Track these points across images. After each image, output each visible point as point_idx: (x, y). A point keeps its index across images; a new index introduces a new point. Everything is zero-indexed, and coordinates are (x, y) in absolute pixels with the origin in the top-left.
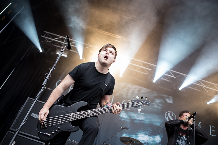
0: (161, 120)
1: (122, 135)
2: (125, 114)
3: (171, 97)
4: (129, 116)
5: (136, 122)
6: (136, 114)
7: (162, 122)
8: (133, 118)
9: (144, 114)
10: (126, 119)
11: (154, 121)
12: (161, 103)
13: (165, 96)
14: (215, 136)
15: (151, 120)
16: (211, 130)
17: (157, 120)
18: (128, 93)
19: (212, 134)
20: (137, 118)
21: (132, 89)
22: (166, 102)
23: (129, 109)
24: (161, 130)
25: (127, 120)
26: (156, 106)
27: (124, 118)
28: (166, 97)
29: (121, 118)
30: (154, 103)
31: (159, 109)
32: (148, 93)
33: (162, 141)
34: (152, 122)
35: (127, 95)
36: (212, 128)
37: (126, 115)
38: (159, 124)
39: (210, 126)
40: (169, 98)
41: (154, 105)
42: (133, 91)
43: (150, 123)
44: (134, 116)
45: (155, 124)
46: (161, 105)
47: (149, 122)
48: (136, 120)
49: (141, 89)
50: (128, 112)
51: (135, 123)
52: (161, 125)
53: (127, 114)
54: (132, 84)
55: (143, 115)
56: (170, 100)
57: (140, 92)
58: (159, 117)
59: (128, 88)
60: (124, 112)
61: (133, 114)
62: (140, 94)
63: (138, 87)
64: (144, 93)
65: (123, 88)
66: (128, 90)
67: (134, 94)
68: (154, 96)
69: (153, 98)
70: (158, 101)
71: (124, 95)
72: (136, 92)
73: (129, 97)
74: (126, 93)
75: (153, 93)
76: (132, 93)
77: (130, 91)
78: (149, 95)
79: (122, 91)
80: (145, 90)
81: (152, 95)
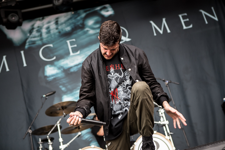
1: (61, 99)
2: (52, 68)
3: (107, 6)
4: (59, 68)
5: (72, 70)
6: (67, 59)
8: (66, 67)
9: (78, 52)
10: (57, 74)
12: (96, 23)
13: (98, 8)
14: (191, 26)
16: (182, 21)
18: (41, 35)
19: (186, 26)
20: (72, 64)
21: (46, 26)
22: (102, 16)
23: (55, 58)
25: (59, 75)
26: (91, 32)
27: (53, 76)
28: (101, 10)
29: (49, 77)
30: (87, 29)
32: (71, 18)
35: (41, 39)
36: (184, 18)
37: (54, 70)
39: (180, 16)
40: (105, 8)
41: (88, 31)
42: (48, 28)
44: (67, 64)
46: (98, 26)
48: (71, 67)
49: (57, 18)
50: (56, 63)
51: (72, 73)
53: (55, 66)
54: (41, 18)
55: (78, 55)
56: (108, 11)
57: (59, 23)
59: (38, 27)
60: (50, 67)
61: (63, 61)
62: (60, 27)
63: (52, 18)
64: (65, 22)
65: (31, 31)
66: (39, 31)
67: (52, 32)
68: (82, 19)
69: (81, 22)
70: (90, 22)
71: (38, 41)
72: (53, 26)
73: (47, 40)
74: (38, 36)
75: (79, 15)
76: (49, 32)
77: (44, 31)
78: (73, 21)
79: (31, 38)
80: (65, 17)
81: (79, 18)
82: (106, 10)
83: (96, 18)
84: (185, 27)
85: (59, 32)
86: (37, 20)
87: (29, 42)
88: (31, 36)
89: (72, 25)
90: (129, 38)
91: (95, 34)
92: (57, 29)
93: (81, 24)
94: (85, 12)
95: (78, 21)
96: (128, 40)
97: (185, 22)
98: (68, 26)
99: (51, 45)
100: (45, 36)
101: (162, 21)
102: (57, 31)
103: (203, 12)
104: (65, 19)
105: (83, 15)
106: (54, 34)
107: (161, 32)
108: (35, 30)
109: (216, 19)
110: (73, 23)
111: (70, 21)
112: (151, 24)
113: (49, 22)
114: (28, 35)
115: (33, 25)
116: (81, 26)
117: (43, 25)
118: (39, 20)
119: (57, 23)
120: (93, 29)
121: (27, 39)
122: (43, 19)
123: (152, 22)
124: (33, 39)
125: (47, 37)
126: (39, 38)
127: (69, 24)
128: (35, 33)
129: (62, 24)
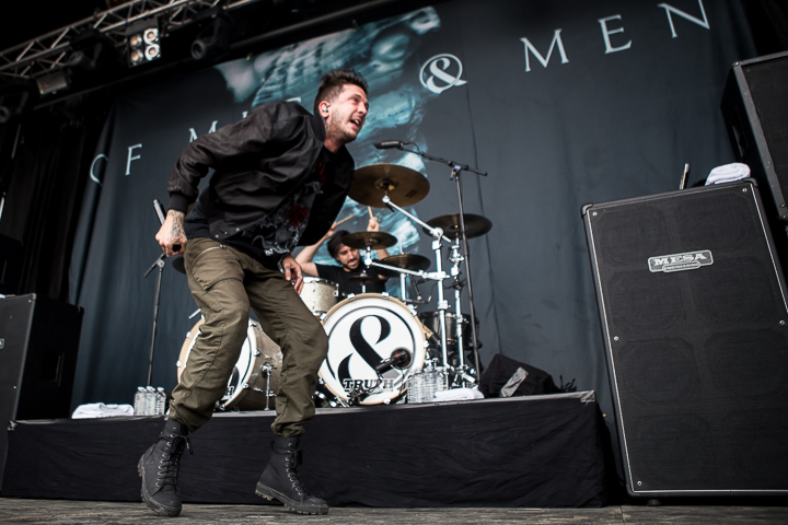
0: (410, 101)
3: (429, 9)
7: (413, 105)
11: (386, 115)
12: (396, 49)
13: (408, 17)
14: (628, 46)
15: (374, 119)
16: (606, 34)
17: (397, 108)
18: (285, 80)
19: (613, 46)
21: (296, 61)
22: (414, 33)
24: (415, 131)
26: (383, 68)
28: (412, 20)
30: (375, 62)
31: (396, 70)
32: (347, 43)
33: (425, 164)
34: (380, 122)
35: (284, 88)
36: (610, 26)
38: (403, 119)
39: (603, 22)
40: (423, 14)
41: (375, 66)
42: (300, 65)
43: (376, 129)
45: (391, 124)
46: (399, 54)
47: (370, 130)
49: (321, 44)
52: (413, 115)
54: (292, 46)
56: (427, 21)
57: (323, 53)
58: (401, 95)
59: (284, 63)
62: (322, 62)
63: (313, 43)
64: (334, 52)
65: (268, 74)
66: (283, 72)
67: (306, 72)
68: (368, 41)
69: (366, 48)
70: (385, 48)
71: (276, 91)
72: (310, 60)
73: (293, 90)
74: (279, 82)
75: (365, 33)
76: (299, 73)
77: (292, 70)
78: (352, 47)
79: (267, 85)
80: (337, 40)
81: (363, 41)
82: (424, 19)
83: (398, 38)
84: (609, 49)
85: (319, 72)
86: (284, 51)
87: (261, 94)
88: (268, 81)
89: (347, 57)
90: (462, 78)
92: (316, 65)
93: (364, 53)
94: (379, 26)
95: (362, 46)
96: (460, 83)
97: (610, 36)
98: (339, 58)
99: (298, 99)
100: (291, 80)
101: (553, 35)
102: (315, 69)
103: (668, 8)
104: (337, 44)
105: (373, 34)
106: (309, 76)
107: (545, 63)
108: (276, 70)
109: (706, 24)
110: (349, 52)
111: (345, 49)
112: (523, 44)
113: (305, 53)
114: (263, 80)
115: (275, 61)
116: (363, 56)
117: (293, 59)
118: (289, 50)
119: (318, 54)
120: (387, 61)
121: (259, 88)
122: (295, 47)
123: (525, 40)
124: (269, 88)
125: (294, 84)
126: (279, 86)
127: (341, 54)
128: (275, 76)
129: (328, 55)
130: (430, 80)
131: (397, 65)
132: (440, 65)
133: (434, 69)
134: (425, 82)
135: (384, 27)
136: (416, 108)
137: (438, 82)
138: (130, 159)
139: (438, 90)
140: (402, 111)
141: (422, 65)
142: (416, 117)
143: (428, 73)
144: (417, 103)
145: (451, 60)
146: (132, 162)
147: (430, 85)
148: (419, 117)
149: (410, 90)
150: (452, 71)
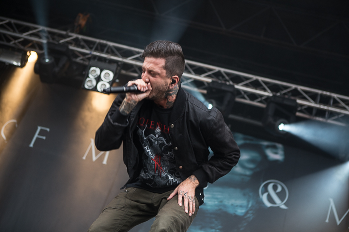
82: (275, 151)
90: (285, 204)
91: (241, 175)
94: (245, 139)
96: (283, 207)
107: (338, 222)
120: (243, 167)
123: (331, 201)
130: (265, 195)
131: (248, 173)
132: (275, 188)
133: (270, 187)
134: (263, 194)
135: (248, 142)
136: (251, 209)
137: (270, 199)
138: (36, 135)
139: (268, 204)
140: (241, 206)
141: (264, 181)
142: (248, 215)
143: (266, 190)
144: (252, 206)
145: (283, 188)
146: (37, 139)
147: (264, 198)
148: (250, 215)
149: (251, 194)
150: (281, 195)
